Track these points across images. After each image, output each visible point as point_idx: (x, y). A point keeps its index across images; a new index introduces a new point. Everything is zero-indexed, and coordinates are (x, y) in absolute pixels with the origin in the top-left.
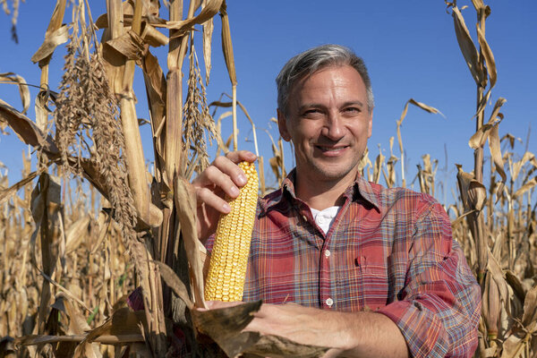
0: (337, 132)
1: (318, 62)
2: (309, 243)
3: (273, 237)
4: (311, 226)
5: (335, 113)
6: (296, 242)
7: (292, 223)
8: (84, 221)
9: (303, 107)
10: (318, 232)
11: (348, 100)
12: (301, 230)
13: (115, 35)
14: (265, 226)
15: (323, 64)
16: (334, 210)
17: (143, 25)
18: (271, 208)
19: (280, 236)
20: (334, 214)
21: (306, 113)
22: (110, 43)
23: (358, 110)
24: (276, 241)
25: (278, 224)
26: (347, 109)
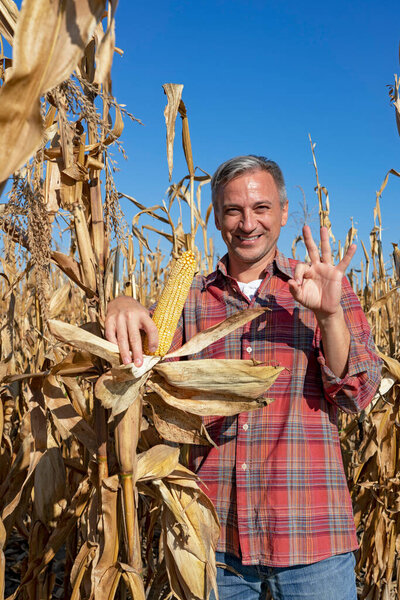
0: (249, 226)
1: (235, 171)
2: (238, 307)
3: (212, 305)
4: (239, 295)
5: (248, 211)
6: (228, 307)
7: (225, 294)
8: (65, 288)
9: (225, 206)
10: (244, 299)
11: (258, 200)
12: (231, 299)
13: (68, 166)
14: (206, 297)
15: (239, 173)
16: (257, 283)
17: (86, 157)
18: (209, 285)
19: (217, 304)
20: (258, 286)
21: (227, 211)
22: (64, 172)
23: (268, 208)
24: (214, 308)
25: (215, 296)
26: (259, 207)
